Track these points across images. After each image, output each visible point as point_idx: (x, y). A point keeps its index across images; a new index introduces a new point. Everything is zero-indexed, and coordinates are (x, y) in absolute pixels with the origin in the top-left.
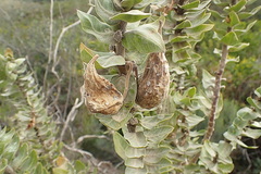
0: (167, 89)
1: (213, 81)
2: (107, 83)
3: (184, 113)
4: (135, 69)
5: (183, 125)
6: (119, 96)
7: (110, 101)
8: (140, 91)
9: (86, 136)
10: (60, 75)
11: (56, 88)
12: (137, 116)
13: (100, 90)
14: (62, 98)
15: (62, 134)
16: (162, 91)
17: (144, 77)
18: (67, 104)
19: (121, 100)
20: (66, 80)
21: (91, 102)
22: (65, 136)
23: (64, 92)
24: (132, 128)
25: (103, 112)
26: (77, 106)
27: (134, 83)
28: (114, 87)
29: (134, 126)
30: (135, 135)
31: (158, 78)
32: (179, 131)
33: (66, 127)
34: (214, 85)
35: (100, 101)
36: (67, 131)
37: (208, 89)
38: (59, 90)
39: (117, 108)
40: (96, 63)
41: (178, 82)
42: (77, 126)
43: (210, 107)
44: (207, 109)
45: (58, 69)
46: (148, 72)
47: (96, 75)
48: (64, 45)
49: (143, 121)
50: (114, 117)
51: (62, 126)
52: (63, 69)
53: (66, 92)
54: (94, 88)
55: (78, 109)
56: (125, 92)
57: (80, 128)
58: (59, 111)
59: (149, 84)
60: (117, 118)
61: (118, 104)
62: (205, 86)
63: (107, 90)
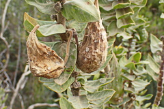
0: (105, 54)
1: (160, 46)
2: (48, 50)
3: (131, 78)
4: (75, 36)
5: (130, 90)
6: (60, 61)
7: (51, 66)
8: (80, 57)
9: (37, 105)
10: (9, 41)
11: (5, 54)
12: (80, 80)
13: (42, 56)
14: (12, 66)
15: (12, 102)
16: (100, 56)
17: (83, 44)
18: (17, 71)
19: (62, 65)
20: (15, 46)
21: (33, 67)
22: (15, 104)
23: (13, 59)
24: (75, 91)
25: (45, 76)
26: (27, 73)
27: (75, 50)
28: (55, 53)
29: (78, 90)
30: (78, 98)
31: (96, 44)
32: (126, 95)
33: (15, 95)
34: (161, 49)
35: (42, 66)
36: (17, 99)
37: (156, 54)
38: (8, 56)
39: (59, 72)
40: (37, 32)
41: (130, 47)
42: (28, 95)
43: (158, 71)
44: (156, 74)
45: (7, 34)
46: (87, 39)
47: (38, 42)
48: (13, 9)
49: (85, 86)
50: (56, 81)
51: (11, 94)
52: (12, 34)
53: (16, 59)
54: (36, 55)
55: (29, 76)
56: (66, 58)
57: (30, 96)
58: (8, 79)
59: (87, 49)
60: (59, 82)
61: (59, 68)
62: (153, 51)
63: (49, 56)
